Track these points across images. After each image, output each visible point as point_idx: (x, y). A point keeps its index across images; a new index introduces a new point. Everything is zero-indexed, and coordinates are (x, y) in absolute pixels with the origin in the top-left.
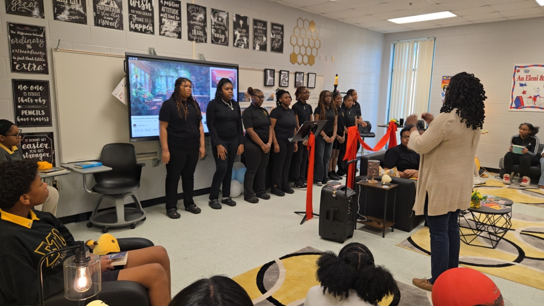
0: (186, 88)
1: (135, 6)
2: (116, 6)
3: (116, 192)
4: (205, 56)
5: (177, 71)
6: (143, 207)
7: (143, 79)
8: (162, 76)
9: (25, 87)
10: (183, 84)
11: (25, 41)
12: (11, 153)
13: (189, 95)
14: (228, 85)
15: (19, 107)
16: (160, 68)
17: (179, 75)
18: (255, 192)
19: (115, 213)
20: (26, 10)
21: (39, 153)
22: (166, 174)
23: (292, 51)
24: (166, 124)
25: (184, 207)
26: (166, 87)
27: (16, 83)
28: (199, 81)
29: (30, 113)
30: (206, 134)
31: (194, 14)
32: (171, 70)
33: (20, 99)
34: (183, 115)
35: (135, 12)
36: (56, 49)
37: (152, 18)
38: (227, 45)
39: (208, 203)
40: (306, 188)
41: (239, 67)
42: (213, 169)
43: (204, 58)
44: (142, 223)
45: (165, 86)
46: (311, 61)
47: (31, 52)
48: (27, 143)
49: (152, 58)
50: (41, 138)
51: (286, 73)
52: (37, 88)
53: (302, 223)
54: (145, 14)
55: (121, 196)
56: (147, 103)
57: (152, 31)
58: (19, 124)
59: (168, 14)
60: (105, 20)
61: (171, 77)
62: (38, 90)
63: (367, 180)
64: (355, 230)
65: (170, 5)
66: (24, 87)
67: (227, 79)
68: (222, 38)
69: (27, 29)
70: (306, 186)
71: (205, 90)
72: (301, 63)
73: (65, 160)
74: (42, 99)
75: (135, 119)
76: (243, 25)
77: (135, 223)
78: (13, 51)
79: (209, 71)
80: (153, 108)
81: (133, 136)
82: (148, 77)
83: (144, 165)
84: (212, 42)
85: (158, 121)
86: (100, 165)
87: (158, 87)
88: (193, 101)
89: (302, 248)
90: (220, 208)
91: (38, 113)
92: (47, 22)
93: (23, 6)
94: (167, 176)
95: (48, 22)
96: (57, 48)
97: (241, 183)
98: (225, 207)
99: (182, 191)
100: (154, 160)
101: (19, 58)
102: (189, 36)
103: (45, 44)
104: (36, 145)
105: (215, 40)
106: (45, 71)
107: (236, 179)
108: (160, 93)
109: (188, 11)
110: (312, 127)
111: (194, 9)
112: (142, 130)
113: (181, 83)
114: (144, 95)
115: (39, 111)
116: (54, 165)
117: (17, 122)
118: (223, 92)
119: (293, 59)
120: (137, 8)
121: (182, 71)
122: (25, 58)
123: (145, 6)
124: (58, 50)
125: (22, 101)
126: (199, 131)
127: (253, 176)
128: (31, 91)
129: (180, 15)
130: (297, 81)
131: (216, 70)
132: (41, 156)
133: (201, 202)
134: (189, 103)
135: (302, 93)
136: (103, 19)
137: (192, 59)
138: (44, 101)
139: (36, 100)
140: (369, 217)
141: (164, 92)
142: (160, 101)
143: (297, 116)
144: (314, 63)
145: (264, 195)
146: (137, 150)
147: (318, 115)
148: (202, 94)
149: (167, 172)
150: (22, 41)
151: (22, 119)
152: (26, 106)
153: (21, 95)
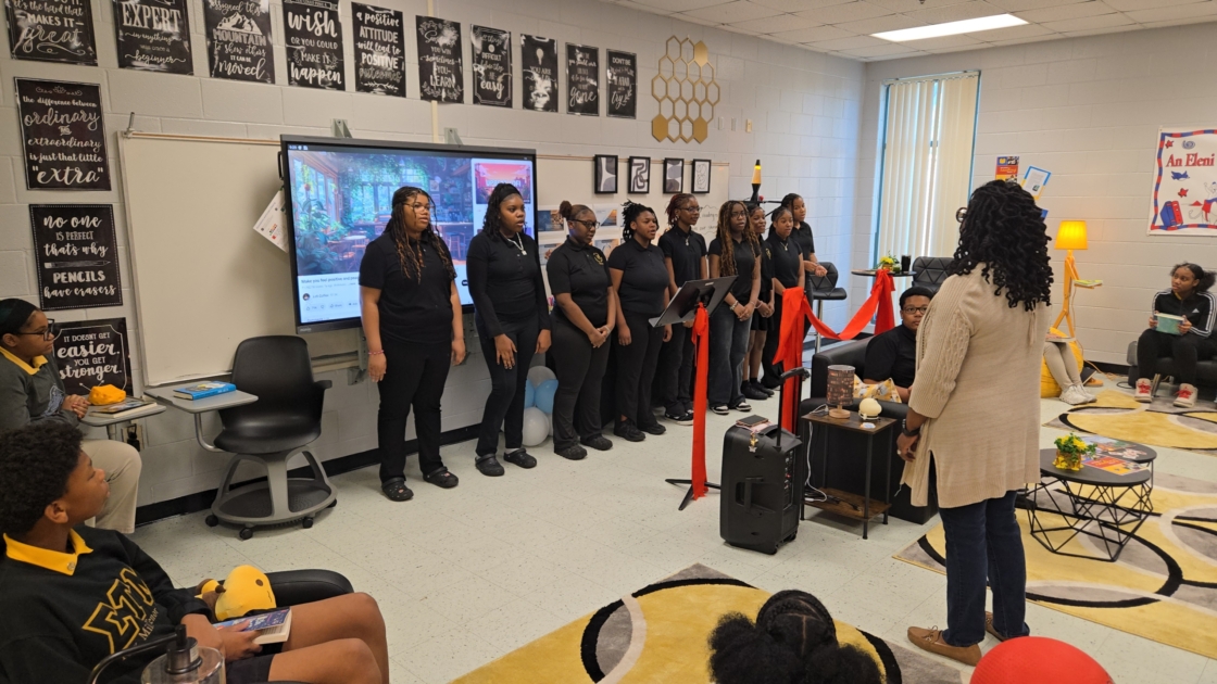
0: (417, 210)
1: (299, 28)
2: (257, 30)
3: (268, 448)
4: (459, 134)
5: (397, 171)
6: (329, 475)
7: (322, 193)
8: (364, 184)
9: (60, 222)
10: (411, 200)
11: (55, 119)
12: (32, 371)
13: (424, 226)
14: (513, 200)
15: (48, 265)
16: (359, 165)
17: (402, 179)
18: (578, 432)
19: (267, 492)
20: (55, 49)
21: (95, 366)
22: (379, 402)
23: (657, 113)
24: (375, 294)
25: (421, 473)
26: (373, 209)
27: (38, 212)
28: (447, 190)
29: (74, 277)
30: (466, 309)
31: (432, 39)
32: (385, 170)
33: (50, 249)
34: (414, 272)
35: (301, 42)
36: (125, 134)
37: (339, 52)
38: (509, 105)
39: (474, 462)
40: (692, 422)
41: (537, 153)
42: (484, 386)
43: (457, 138)
44: (329, 513)
45: (373, 206)
46: (700, 131)
47: (71, 143)
48: (67, 346)
49: (341, 145)
50: (97, 331)
51: (644, 161)
52: (86, 221)
53: (682, 507)
54: (323, 44)
55: (279, 456)
56: (333, 244)
57: (339, 82)
58: (49, 304)
59: (374, 41)
60: (233, 63)
61: (384, 184)
62: (88, 226)
63: (827, 409)
64: (800, 522)
65: (377, 23)
66: (57, 221)
67: (510, 185)
68: (497, 91)
69: (60, 91)
70: (690, 417)
71: (461, 209)
72: (677, 139)
73: (155, 378)
74: (97, 247)
75: (306, 283)
76: (543, 60)
77: (313, 515)
78: (30, 141)
79: (470, 168)
80: (345, 256)
81: (304, 320)
82: (332, 186)
83: (329, 384)
84: (476, 101)
85: (357, 287)
86: (231, 390)
87: (355, 209)
88: (435, 239)
89: (682, 568)
90: (501, 473)
91: (90, 276)
92: (104, 72)
93: (48, 41)
94: (381, 406)
95: (105, 74)
96: (128, 131)
97: (547, 414)
98: (512, 470)
99: (415, 437)
100: (351, 368)
101: (43, 158)
102: (422, 90)
103: (100, 122)
104: (87, 349)
105: (483, 97)
106: (103, 183)
107: (534, 405)
108: (361, 223)
109: (418, 32)
110: (702, 292)
111: (432, 28)
112: (322, 307)
113: (406, 200)
114: (326, 228)
115: (93, 273)
116: (129, 392)
117: (45, 299)
118: (503, 216)
119: (659, 129)
120: (304, 33)
121: (410, 171)
122: (56, 155)
123: (323, 28)
124: (130, 135)
125: (55, 251)
126: (451, 306)
127: (573, 399)
128: (72, 230)
129: (401, 44)
130: (668, 178)
131: (485, 165)
132: (100, 372)
133: (459, 458)
134: (425, 243)
135: (681, 207)
136: (229, 61)
137: (430, 142)
139: (85, 250)
140: (832, 491)
141: (371, 219)
142: (361, 240)
143: (669, 261)
144: (706, 136)
145: (599, 438)
146: (313, 350)
147: (716, 258)
148: (454, 219)
149: (382, 399)
150: (49, 119)
151: (55, 293)
152: (62, 263)
153: (52, 240)
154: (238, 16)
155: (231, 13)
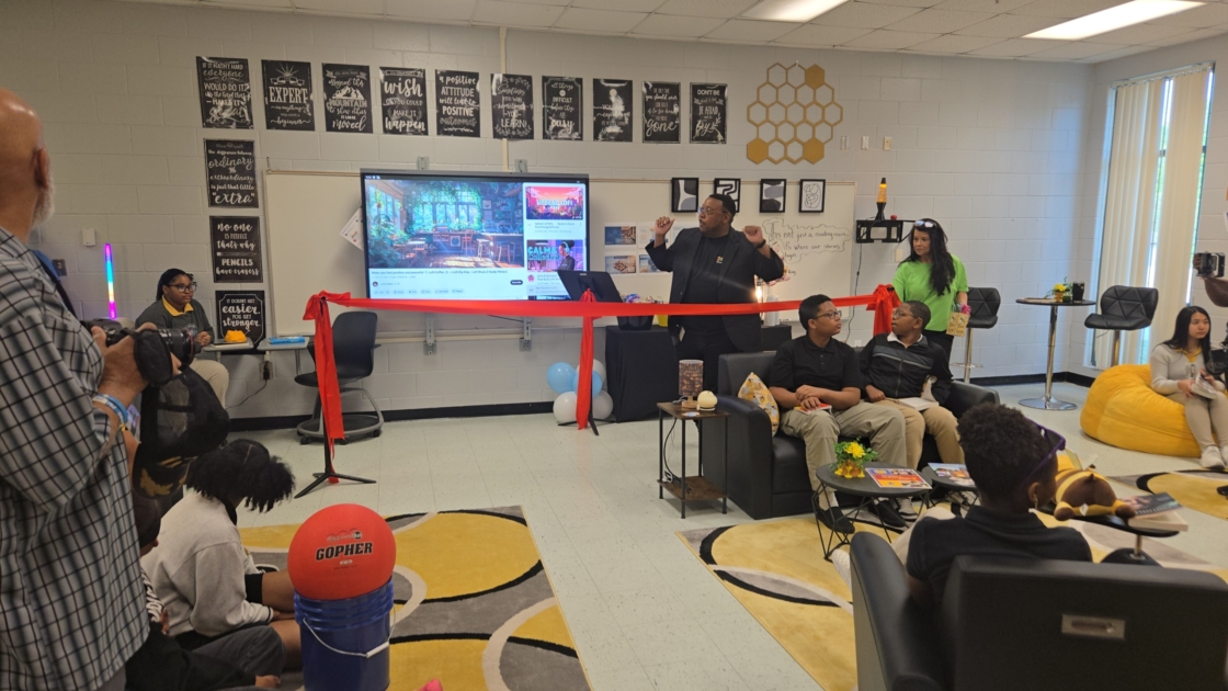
1: (392, 93)
2: (361, 97)
4: (528, 164)
5: (453, 193)
7: (390, 209)
8: (425, 203)
9: (227, 227)
11: (227, 163)
12: (176, 314)
15: (219, 254)
16: (421, 190)
17: (457, 199)
20: (229, 120)
21: (245, 320)
23: (754, 137)
27: (215, 221)
28: (497, 207)
29: (234, 262)
31: (504, 91)
32: (443, 193)
33: (220, 244)
35: (393, 102)
36: (270, 172)
37: (424, 107)
41: (590, 177)
43: (525, 168)
45: (432, 219)
47: (235, 178)
48: (229, 305)
49: (418, 175)
50: (247, 298)
51: (733, 183)
52: (242, 227)
54: (413, 103)
56: (397, 247)
57: (423, 130)
58: (219, 279)
59: (453, 97)
60: (343, 121)
61: (442, 203)
62: (244, 230)
65: (457, 83)
66: (225, 227)
68: (567, 128)
71: (512, 224)
72: (781, 160)
74: (249, 244)
75: (375, 274)
78: (211, 177)
79: (521, 190)
82: (398, 205)
84: (545, 136)
87: (417, 222)
91: (244, 262)
95: (258, 134)
96: (269, 169)
101: (219, 187)
102: (495, 131)
103: (253, 164)
104: (241, 309)
105: (551, 133)
108: (422, 232)
111: (504, 83)
112: (388, 292)
114: (392, 235)
115: (245, 260)
117: (217, 275)
119: (757, 151)
120: (396, 96)
121: (465, 193)
123: (412, 91)
125: (223, 246)
128: (234, 232)
129: (476, 98)
130: (764, 198)
131: (535, 188)
132: (248, 324)
136: (340, 119)
138: (252, 246)
139: (242, 245)
142: (421, 243)
144: (822, 157)
148: (504, 231)
150: (224, 163)
151: (222, 271)
152: (228, 253)
153: (222, 238)
154: (348, 88)
155: (342, 87)
